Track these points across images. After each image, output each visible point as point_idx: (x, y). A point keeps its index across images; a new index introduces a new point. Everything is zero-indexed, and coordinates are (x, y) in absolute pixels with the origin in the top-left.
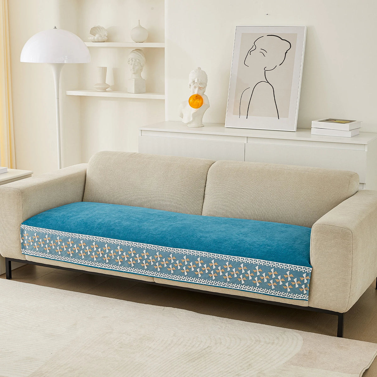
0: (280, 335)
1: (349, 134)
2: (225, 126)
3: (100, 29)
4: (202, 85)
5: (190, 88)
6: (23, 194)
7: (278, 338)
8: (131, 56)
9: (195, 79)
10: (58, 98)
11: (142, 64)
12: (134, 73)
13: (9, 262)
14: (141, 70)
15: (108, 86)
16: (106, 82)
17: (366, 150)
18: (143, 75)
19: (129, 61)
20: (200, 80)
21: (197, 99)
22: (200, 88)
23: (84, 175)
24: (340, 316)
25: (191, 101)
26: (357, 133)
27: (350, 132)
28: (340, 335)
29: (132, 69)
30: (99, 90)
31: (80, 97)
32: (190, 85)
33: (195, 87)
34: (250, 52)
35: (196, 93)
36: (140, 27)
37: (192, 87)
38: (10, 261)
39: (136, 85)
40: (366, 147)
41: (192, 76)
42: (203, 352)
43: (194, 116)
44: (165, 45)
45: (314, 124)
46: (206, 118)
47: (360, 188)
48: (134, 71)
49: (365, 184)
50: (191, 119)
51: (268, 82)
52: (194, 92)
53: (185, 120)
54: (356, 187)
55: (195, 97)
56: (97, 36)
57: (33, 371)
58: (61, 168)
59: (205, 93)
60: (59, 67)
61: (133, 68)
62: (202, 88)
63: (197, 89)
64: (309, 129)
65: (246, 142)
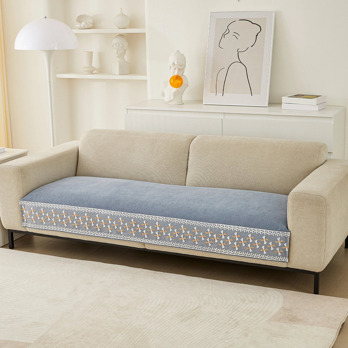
0: (263, 294)
1: (317, 108)
2: (203, 104)
3: (85, 17)
4: (182, 67)
5: (170, 69)
6: (22, 171)
7: (260, 297)
8: (115, 41)
9: (175, 61)
10: (50, 82)
11: (125, 48)
12: (118, 57)
13: (11, 233)
14: (125, 53)
15: (95, 69)
16: (92, 66)
17: (333, 122)
18: (126, 58)
19: (113, 46)
20: (179, 63)
21: (177, 79)
22: (179, 69)
23: (77, 152)
24: (316, 275)
25: (172, 81)
26: (323, 107)
27: (318, 106)
28: (316, 292)
29: (116, 53)
30: (87, 73)
31: (70, 80)
32: (171, 67)
33: (175, 69)
34: (224, 35)
35: (176, 74)
36: (123, 15)
37: (173, 68)
38: (13, 233)
39: (120, 67)
40: (333, 119)
41: (172, 59)
42: (194, 312)
43: (175, 94)
44: (146, 31)
45: (284, 99)
46: (186, 96)
47: (328, 157)
48: (118, 54)
49: (332, 153)
50: (172, 98)
51: (241, 63)
52: (174, 73)
53: (166, 99)
54: (325, 156)
56: (83, 23)
57: (40, 335)
58: (54, 146)
59: (184, 74)
60: (50, 53)
61: (117, 52)
62: (181, 69)
63: (177, 70)
64: (280, 104)
65: (223, 118)
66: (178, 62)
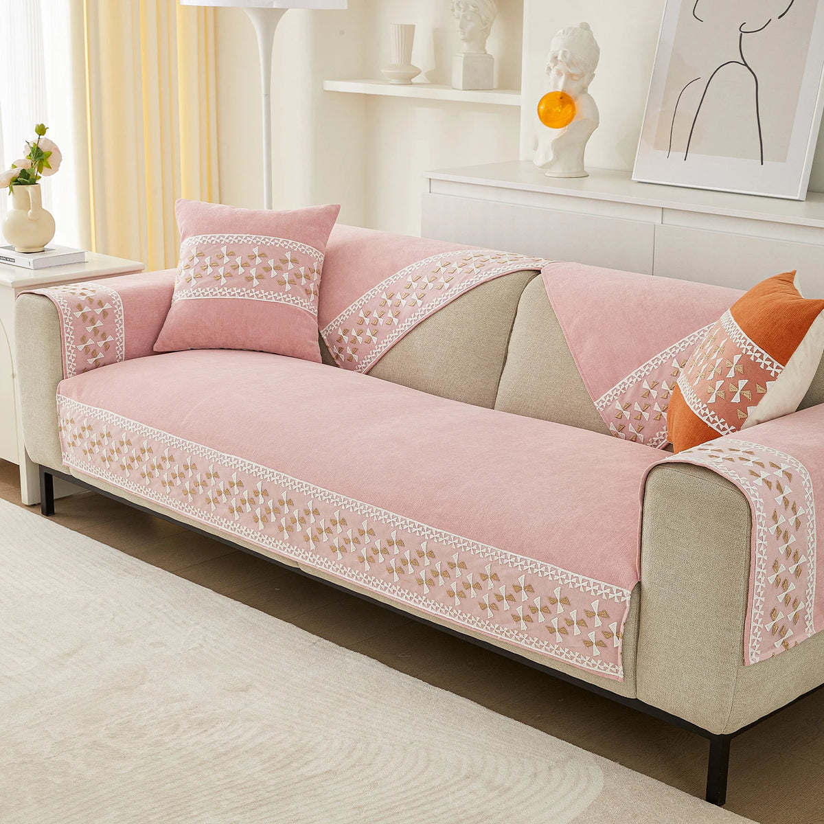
2: (633, 179)
5: (548, 74)
9: (558, 51)
10: (268, 95)
15: (417, 72)
16: (412, 63)
20: (568, 55)
21: (560, 103)
22: (570, 76)
29: (460, 29)
30: (394, 81)
31: (368, 98)
32: (549, 69)
33: (559, 73)
37: (553, 72)
38: (51, 477)
48: (464, 33)
50: (552, 156)
51: (746, 65)
52: (556, 85)
55: (559, 97)
61: (461, 27)
62: (577, 75)
63: (563, 78)
65: (658, 222)
66: (564, 52)
